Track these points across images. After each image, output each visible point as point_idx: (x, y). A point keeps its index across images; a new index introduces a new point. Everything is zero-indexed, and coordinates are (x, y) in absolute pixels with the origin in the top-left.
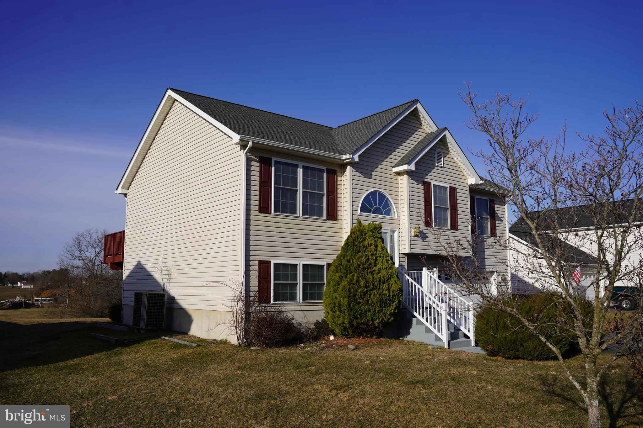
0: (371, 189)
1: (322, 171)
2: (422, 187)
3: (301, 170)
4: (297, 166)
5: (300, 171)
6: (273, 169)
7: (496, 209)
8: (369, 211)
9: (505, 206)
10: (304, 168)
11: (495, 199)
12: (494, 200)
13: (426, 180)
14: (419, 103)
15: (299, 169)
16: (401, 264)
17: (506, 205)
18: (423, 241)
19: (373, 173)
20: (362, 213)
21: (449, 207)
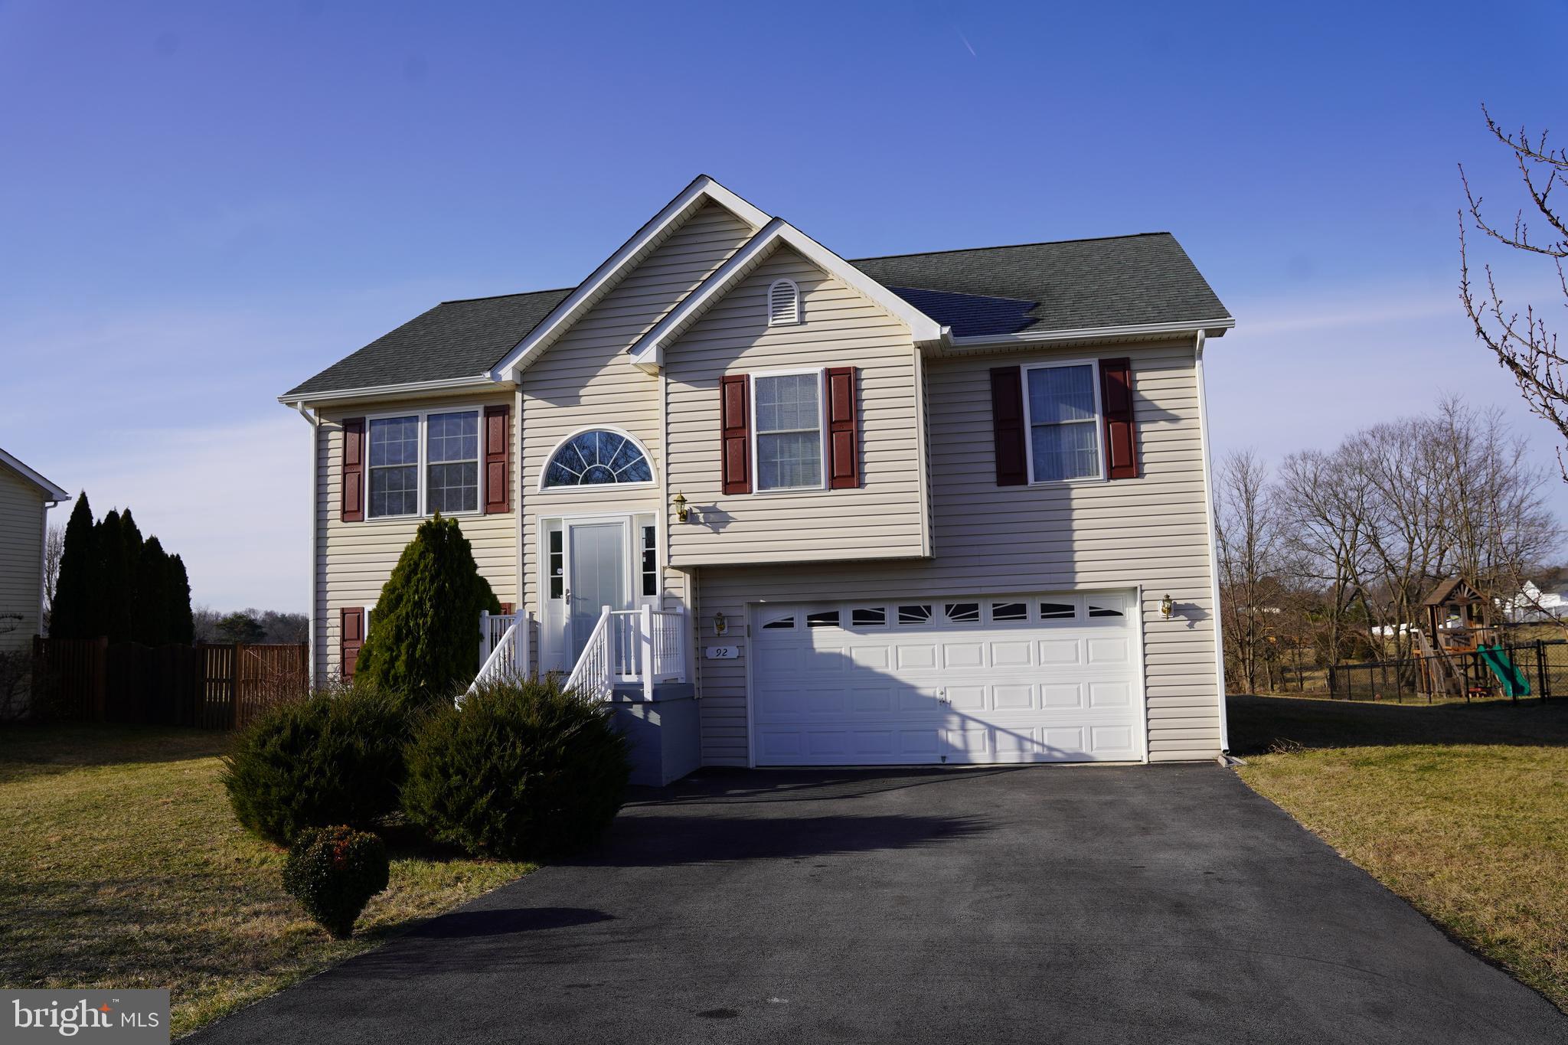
0: (574, 430)
1: (475, 414)
2: (717, 394)
3: (425, 424)
4: (416, 419)
5: (423, 428)
6: (368, 435)
7: (1140, 386)
8: (573, 480)
9: (1194, 367)
10: (429, 418)
11: (1132, 356)
12: (1128, 358)
13: (728, 373)
14: (711, 181)
15: (420, 423)
16: (670, 593)
17: (1198, 363)
18: (719, 533)
19: (582, 392)
20: (550, 488)
21: (821, 427)
